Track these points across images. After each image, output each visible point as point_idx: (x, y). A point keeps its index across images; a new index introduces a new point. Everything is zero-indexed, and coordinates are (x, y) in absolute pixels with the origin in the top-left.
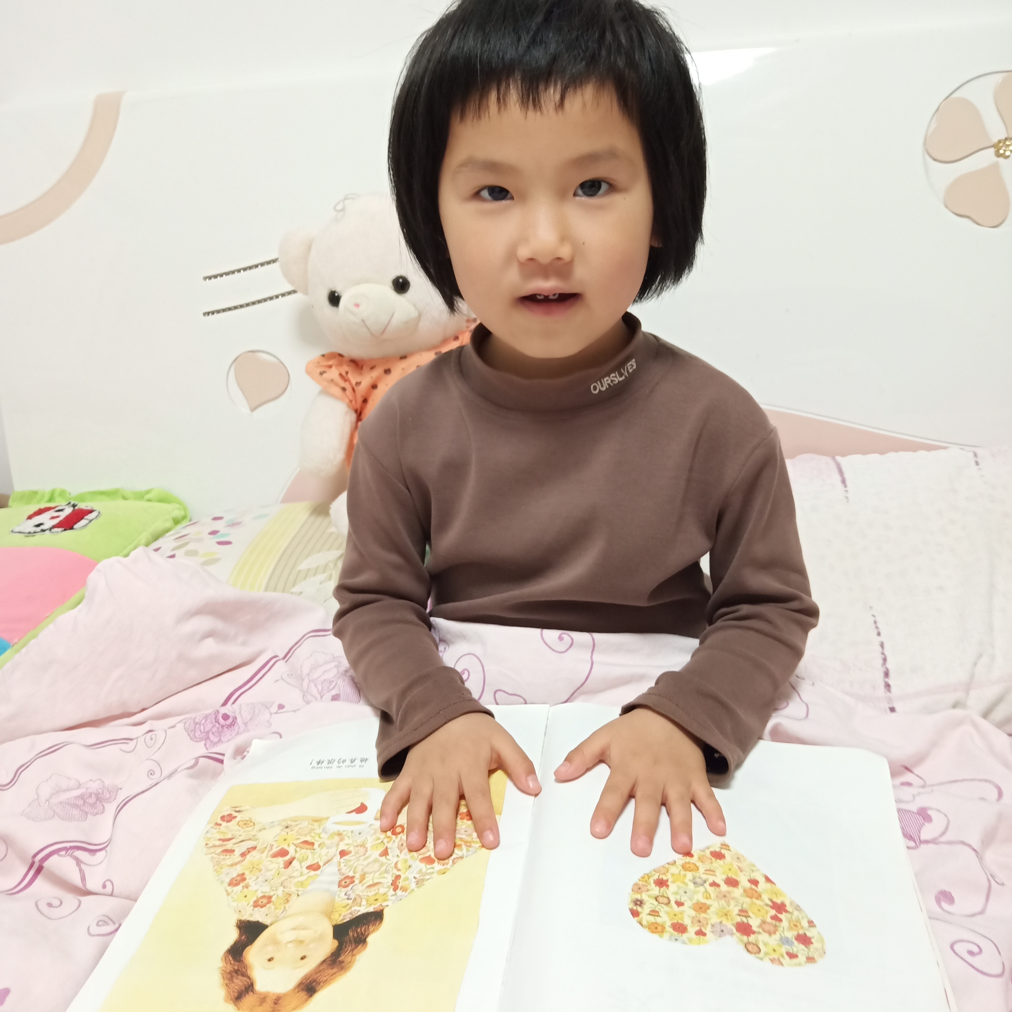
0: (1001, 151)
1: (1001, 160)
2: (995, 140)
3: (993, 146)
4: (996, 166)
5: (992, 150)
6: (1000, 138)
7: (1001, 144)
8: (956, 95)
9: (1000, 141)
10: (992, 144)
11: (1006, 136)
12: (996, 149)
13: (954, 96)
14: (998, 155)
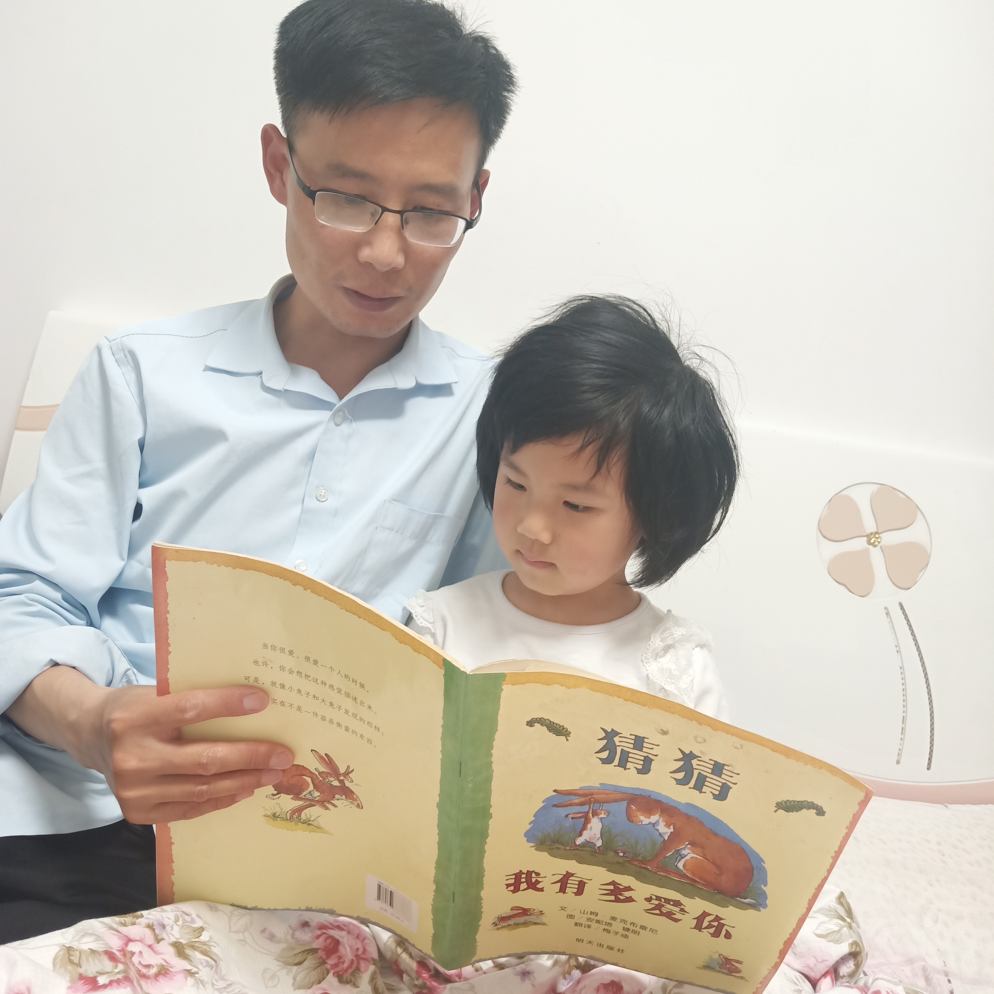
0: (872, 541)
1: (871, 547)
2: (868, 531)
3: (866, 536)
4: (867, 552)
5: (865, 538)
6: (872, 531)
7: (872, 536)
8: (844, 493)
9: (871, 534)
10: (866, 534)
11: (876, 531)
12: (868, 539)
13: (842, 493)
14: (869, 543)
